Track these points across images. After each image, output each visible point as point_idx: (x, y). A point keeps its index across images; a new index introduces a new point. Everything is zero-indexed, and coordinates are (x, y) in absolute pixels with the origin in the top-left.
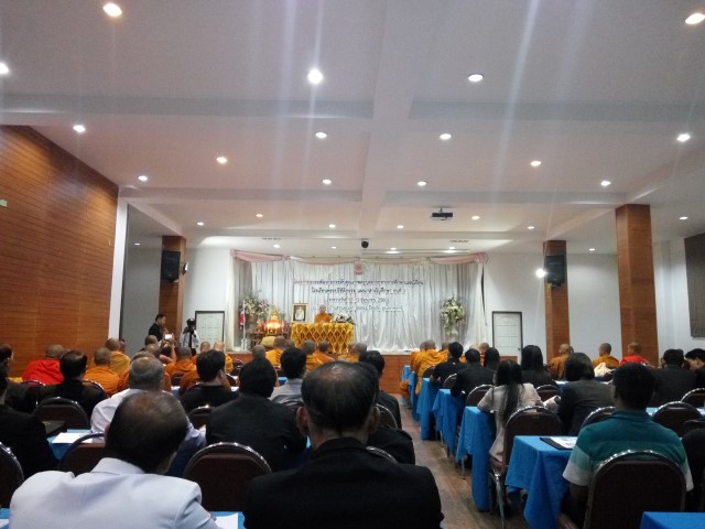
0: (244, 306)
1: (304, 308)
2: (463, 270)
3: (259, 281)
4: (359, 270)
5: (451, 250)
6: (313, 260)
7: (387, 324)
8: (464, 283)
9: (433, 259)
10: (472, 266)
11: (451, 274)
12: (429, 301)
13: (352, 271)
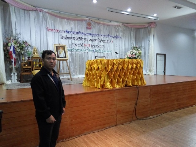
4: (89, 27)
9: (125, 24)
12: (123, 48)
13: (85, 27)
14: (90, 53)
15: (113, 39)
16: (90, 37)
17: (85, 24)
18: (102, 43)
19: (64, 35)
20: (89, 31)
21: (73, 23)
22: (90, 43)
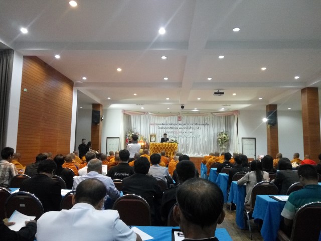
0: (128, 135)
1: (155, 136)
2: (228, 118)
3: (134, 124)
4: (180, 119)
5: (222, 110)
6: (158, 114)
7: (192, 143)
8: (228, 124)
9: (214, 114)
10: (232, 117)
11: (222, 121)
12: (212, 133)
13: (177, 120)
14: (180, 138)
15: (201, 126)
16: (180, 126)
17: (176, 118)
18: (191, 130)
19: (161, 126)
20: (180, 122)
21: (167, 118)
22: (180, 130)
